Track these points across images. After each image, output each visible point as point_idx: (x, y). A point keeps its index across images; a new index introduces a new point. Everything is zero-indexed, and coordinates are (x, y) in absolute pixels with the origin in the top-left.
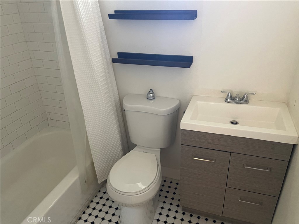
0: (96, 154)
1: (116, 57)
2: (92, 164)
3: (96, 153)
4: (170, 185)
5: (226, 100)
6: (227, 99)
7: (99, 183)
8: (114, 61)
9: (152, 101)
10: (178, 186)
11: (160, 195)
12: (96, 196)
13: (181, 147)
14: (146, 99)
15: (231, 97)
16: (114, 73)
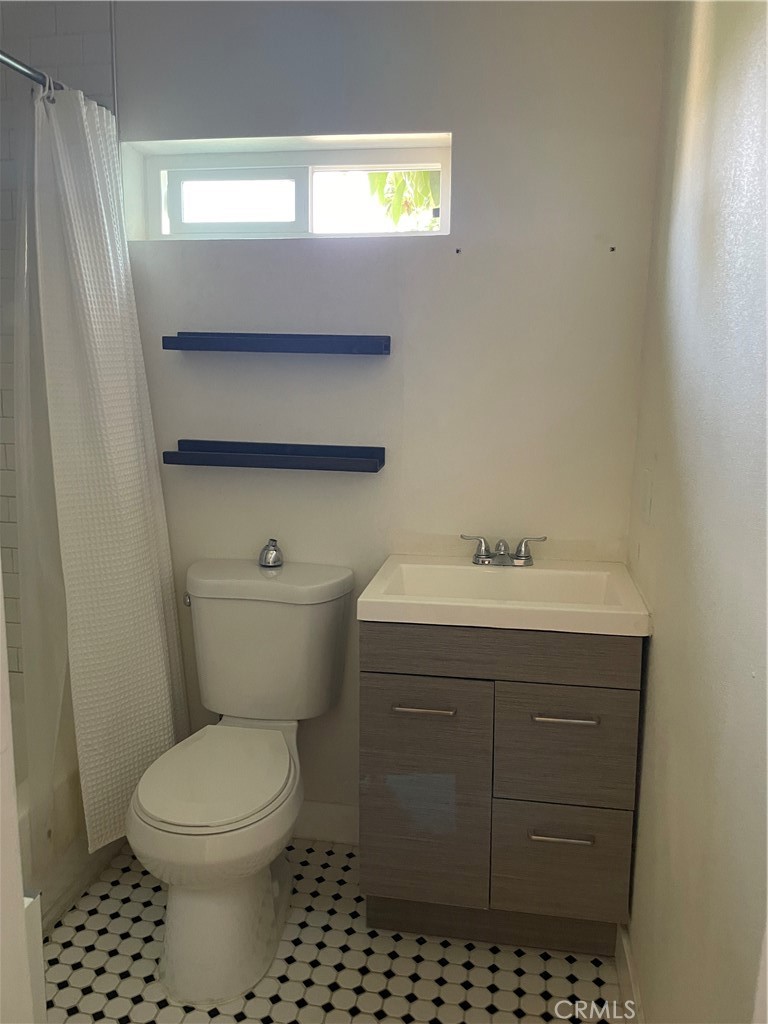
0: (90, 743)
1: (175, 448)
2: (75, 780)
3: (89, 736)
4: (325, 859)
5: (477, 560)
6: (477, 556)
7: (91, 850)
8: (169, 458)
9: (273, 572)
10: (352, 863)
11: (295, 891)
12: (74, 908)
13: (361, 679)
14: (258, 568)
15: (487, 550)
16: (165, 503)
